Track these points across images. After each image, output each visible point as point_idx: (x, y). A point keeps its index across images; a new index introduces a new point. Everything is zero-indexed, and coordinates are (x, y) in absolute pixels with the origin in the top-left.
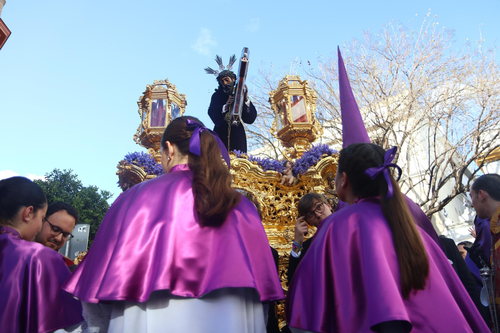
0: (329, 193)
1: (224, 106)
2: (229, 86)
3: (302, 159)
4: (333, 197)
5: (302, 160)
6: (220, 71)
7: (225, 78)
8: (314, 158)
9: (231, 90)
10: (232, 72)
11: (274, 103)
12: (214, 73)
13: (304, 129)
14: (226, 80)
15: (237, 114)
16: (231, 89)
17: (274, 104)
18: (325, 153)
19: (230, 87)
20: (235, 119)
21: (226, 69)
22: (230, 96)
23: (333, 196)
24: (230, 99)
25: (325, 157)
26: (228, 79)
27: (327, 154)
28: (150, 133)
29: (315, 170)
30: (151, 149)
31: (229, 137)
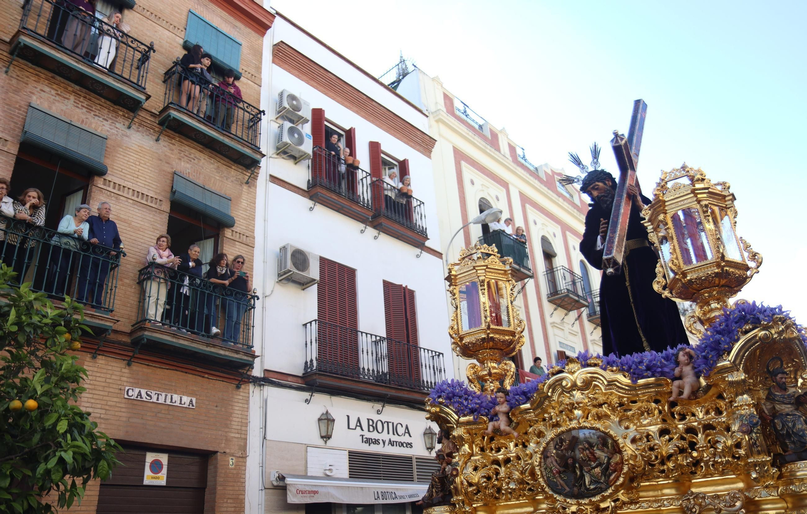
0: (779, 401)
1: (599, 237)
2: (602, 196)
3: (703, 344)
4: (788, 408)
5: (703, 346)
6: (583, 176)
7: (591, 186)
8: (723, 339)
9: (608, 203)
10: (603, 172)
11: (652, 230)
12: (576, 180)
13: (708, 274)
14: (593, 188)
15: (610, 256)
16: (607, 201)
17: (653, 232)
18: (746, 323)
19: (606, 197)
20: (609, 264)
21: (591, 169)
22: (602, 219)
23: (789, 406)
24: (602, 225)
25: (746, 332)
26: (598, 185)
27: (752, 323)
28: (464, 342)
29: (729, 362)
30: (475, 361)
31: (627, 284)
